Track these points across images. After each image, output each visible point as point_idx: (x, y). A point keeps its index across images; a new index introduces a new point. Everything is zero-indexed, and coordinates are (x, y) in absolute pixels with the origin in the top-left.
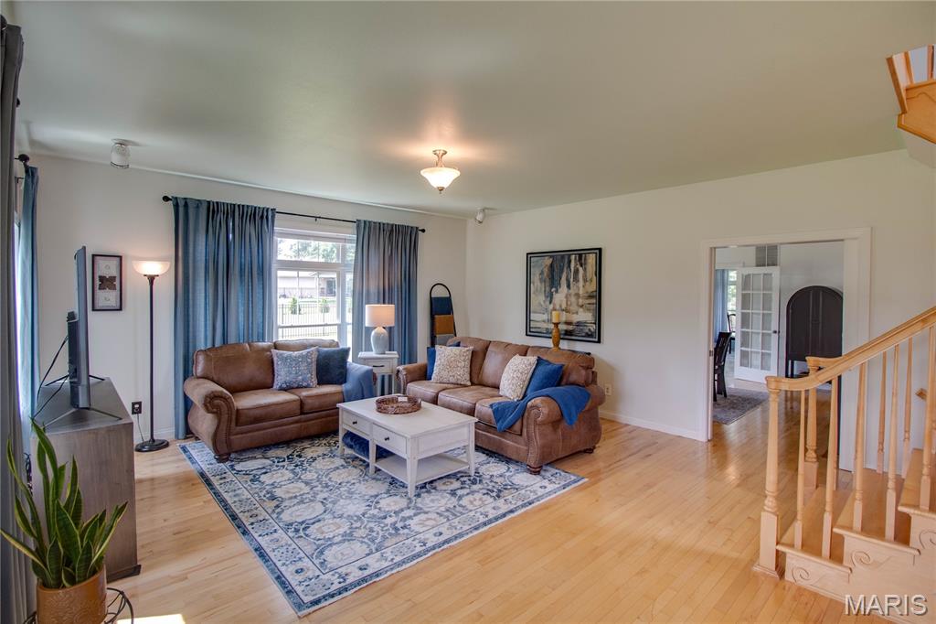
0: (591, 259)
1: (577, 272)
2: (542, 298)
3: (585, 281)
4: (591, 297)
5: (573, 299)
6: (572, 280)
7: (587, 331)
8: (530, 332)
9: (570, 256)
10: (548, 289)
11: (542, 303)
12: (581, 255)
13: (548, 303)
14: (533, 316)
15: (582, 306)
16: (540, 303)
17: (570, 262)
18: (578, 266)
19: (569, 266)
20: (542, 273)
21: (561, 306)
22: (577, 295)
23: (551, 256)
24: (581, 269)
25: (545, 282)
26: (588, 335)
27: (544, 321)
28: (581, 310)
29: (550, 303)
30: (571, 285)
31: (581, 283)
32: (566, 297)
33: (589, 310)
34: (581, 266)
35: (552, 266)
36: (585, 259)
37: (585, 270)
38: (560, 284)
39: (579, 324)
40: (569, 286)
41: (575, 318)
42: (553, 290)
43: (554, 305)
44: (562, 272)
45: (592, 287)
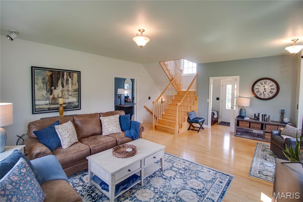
0: (75, 75)
1: (67, 80)
2: (44, 92)
3: (72, 84)
4: (75, 91)
5: (66, 92)
6: (65, 83)
7: (74, 106)
8: (35, 111)
9: (63, 72)
10: (48, 87)
11: (45, 95)
12: (70, 73)
13: (49, 95)
14: (37, 103)
15: (71, 95)
16: (43, 95)
17: (63, 75)
18: (69, 78)
19: (63, 77)
20: (44, 79)
21: (58, 96)
22: (68, 91)
23: (51, 71)
24: (70, 79)
25: (46, 83)
26: (74, 107)
27: (47, 104)
28: (70, 97)
29: (51, 94)
30: (65, 86)
31: (70, 85)
32: (62, 91)
33: (74, 97)
34: (70, 78)
35: (51, 76)
36: (72, 75)
37: (72, 80)
38: (57, 85)
39: (69, 103)
40: (63, 86)
41: (67, 101)
42: (52, 88)
43: (54, 95)
44: (58, 79)
45: (76, 87)
